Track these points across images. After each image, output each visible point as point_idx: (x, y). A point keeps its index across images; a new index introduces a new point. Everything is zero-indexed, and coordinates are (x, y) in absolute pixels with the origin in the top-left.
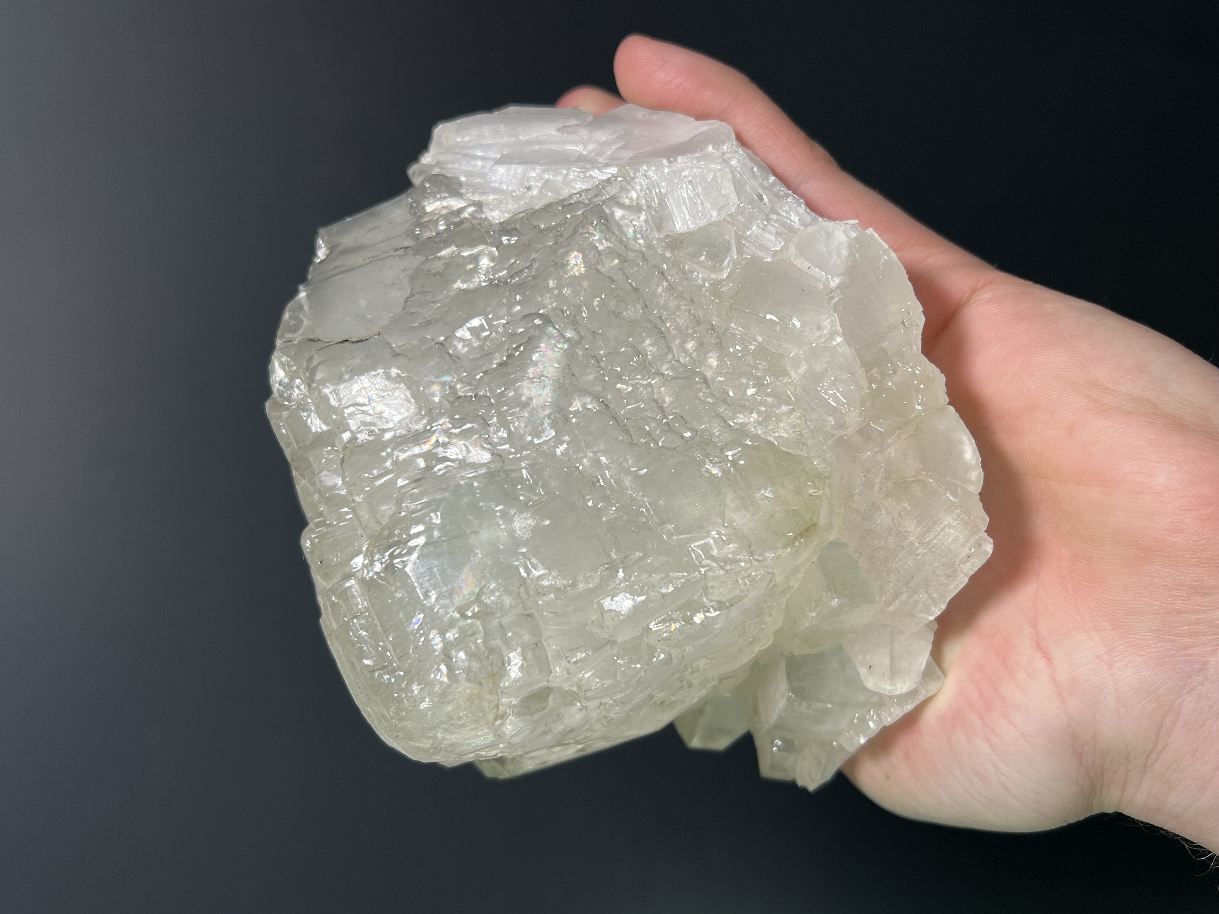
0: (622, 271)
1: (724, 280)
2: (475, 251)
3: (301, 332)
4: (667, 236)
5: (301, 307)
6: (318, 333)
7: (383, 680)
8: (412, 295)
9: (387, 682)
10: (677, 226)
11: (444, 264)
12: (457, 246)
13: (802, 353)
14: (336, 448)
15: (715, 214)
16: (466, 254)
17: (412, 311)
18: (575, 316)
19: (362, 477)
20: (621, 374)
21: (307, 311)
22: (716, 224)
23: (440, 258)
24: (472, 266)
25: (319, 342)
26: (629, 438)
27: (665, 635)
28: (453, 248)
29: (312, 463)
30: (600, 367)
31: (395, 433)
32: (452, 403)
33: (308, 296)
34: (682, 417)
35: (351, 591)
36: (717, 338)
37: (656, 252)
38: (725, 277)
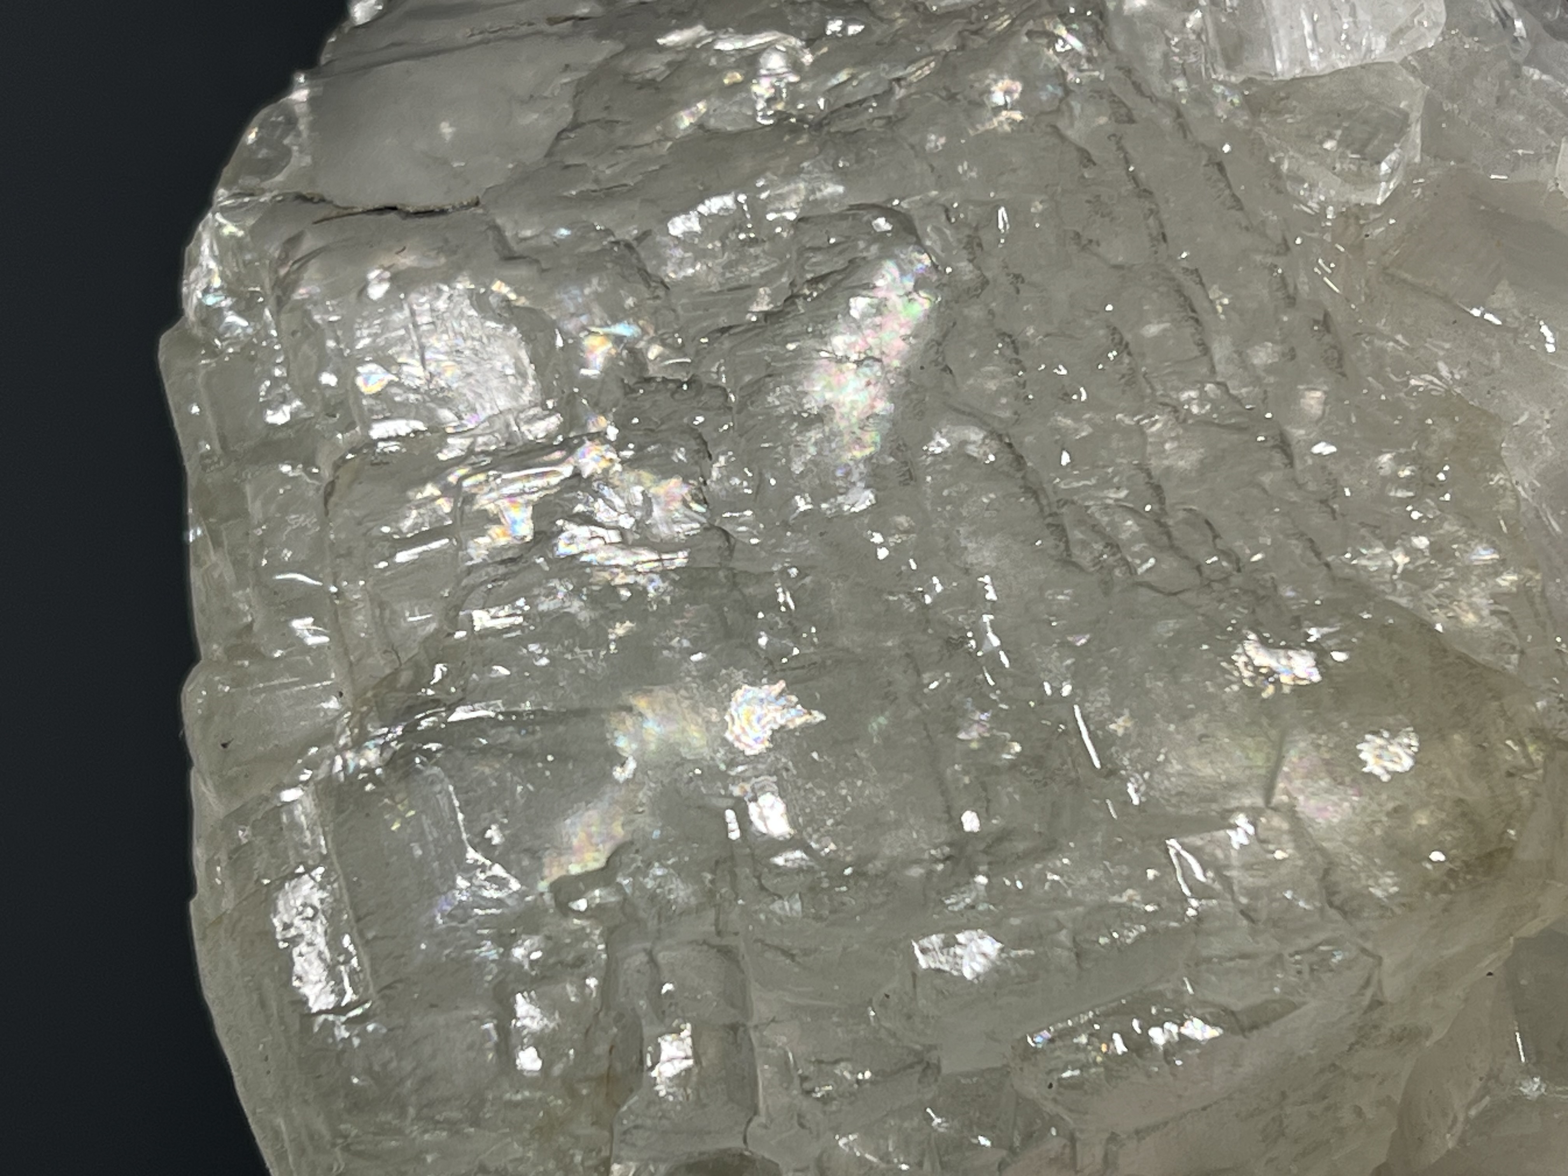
0: (1118, 143)
1: (1377, 208)
2: (755, 41)
3: (279, 178)
4: (1249, 82)
5: (291, 122)
6: (324, 187)
7: (330, 1040)
8: (575, 125)
9: (340, 1046)
10: (1279, 65)
11: (669, 64)
12: (709, 28)
13: (1547, 416)
14: (315, 470)
15: (1380, 44)
16: (726, 45)
17: (570, 161)
18: (976, 229)
19: (374, 532)
20: (1068, 390)
21: (305, 134)
22: (1382, 70)
23: (663, 49)
24: (738, 77)
25: (322, 204)
26: (1062, 546)
27: (1067, 1074)
28: (700, 30)
29: (249, 499)
30: (1018, 362)
31: (473, 444)
32: (629, 390)
33: (312, 101)
34: (1208, 523)
35: (291, 813)
36: (1334, 347)
37: (1212, 114)
38: (1379, 201)
